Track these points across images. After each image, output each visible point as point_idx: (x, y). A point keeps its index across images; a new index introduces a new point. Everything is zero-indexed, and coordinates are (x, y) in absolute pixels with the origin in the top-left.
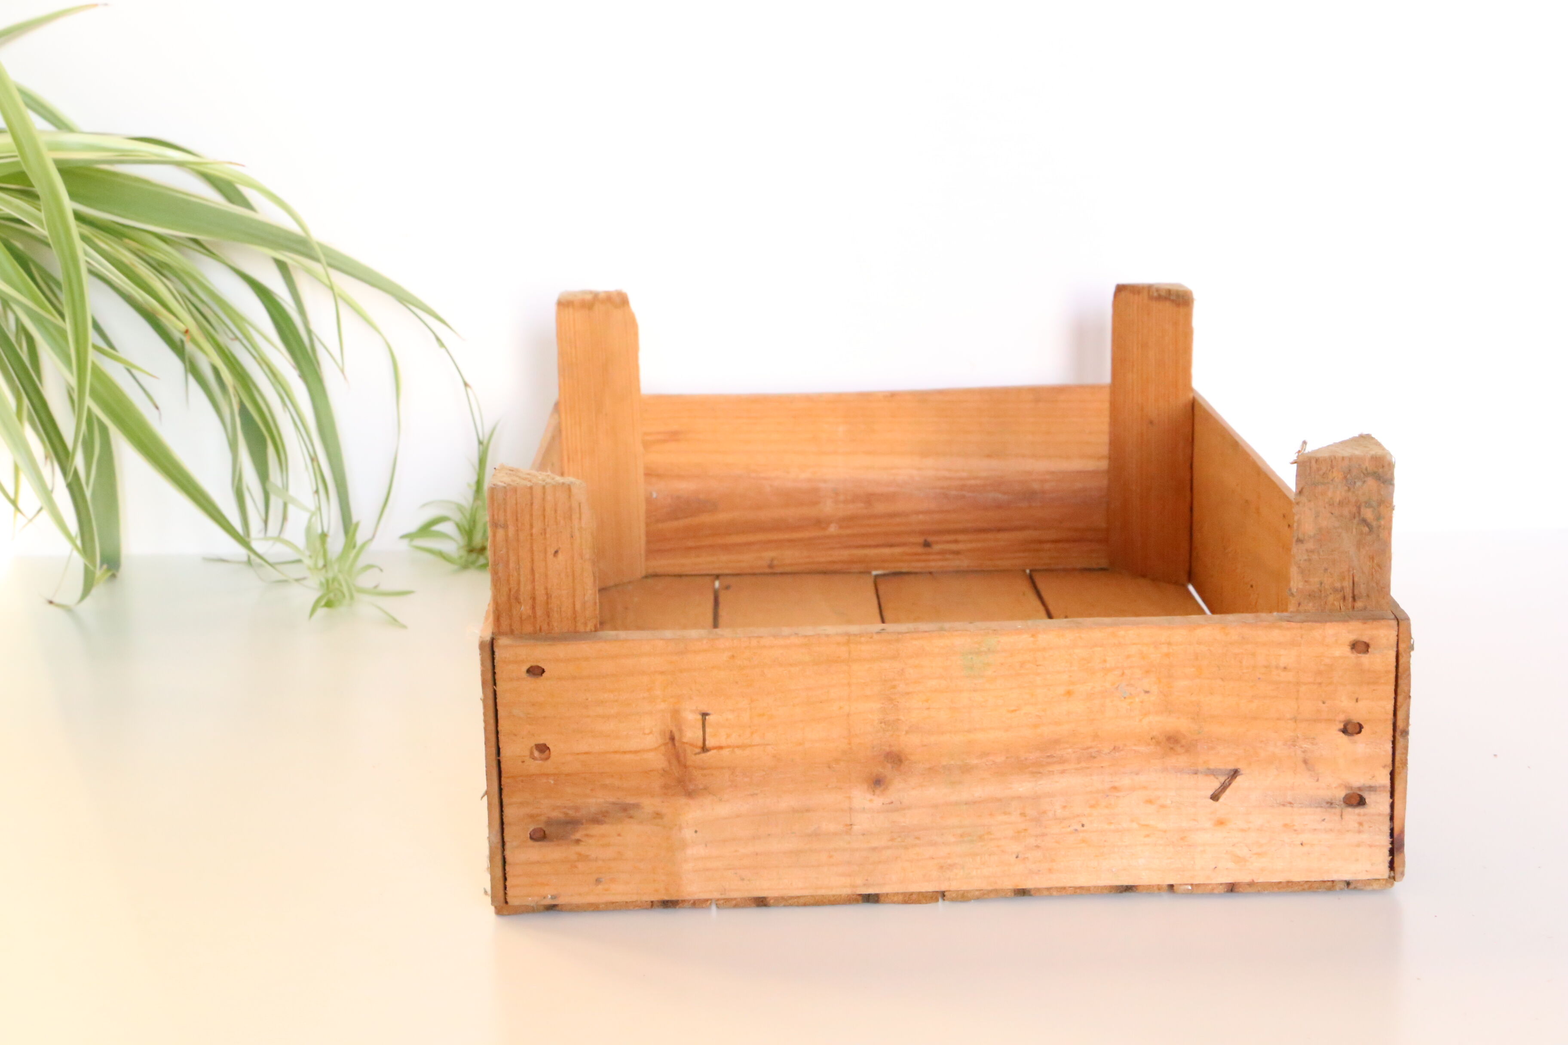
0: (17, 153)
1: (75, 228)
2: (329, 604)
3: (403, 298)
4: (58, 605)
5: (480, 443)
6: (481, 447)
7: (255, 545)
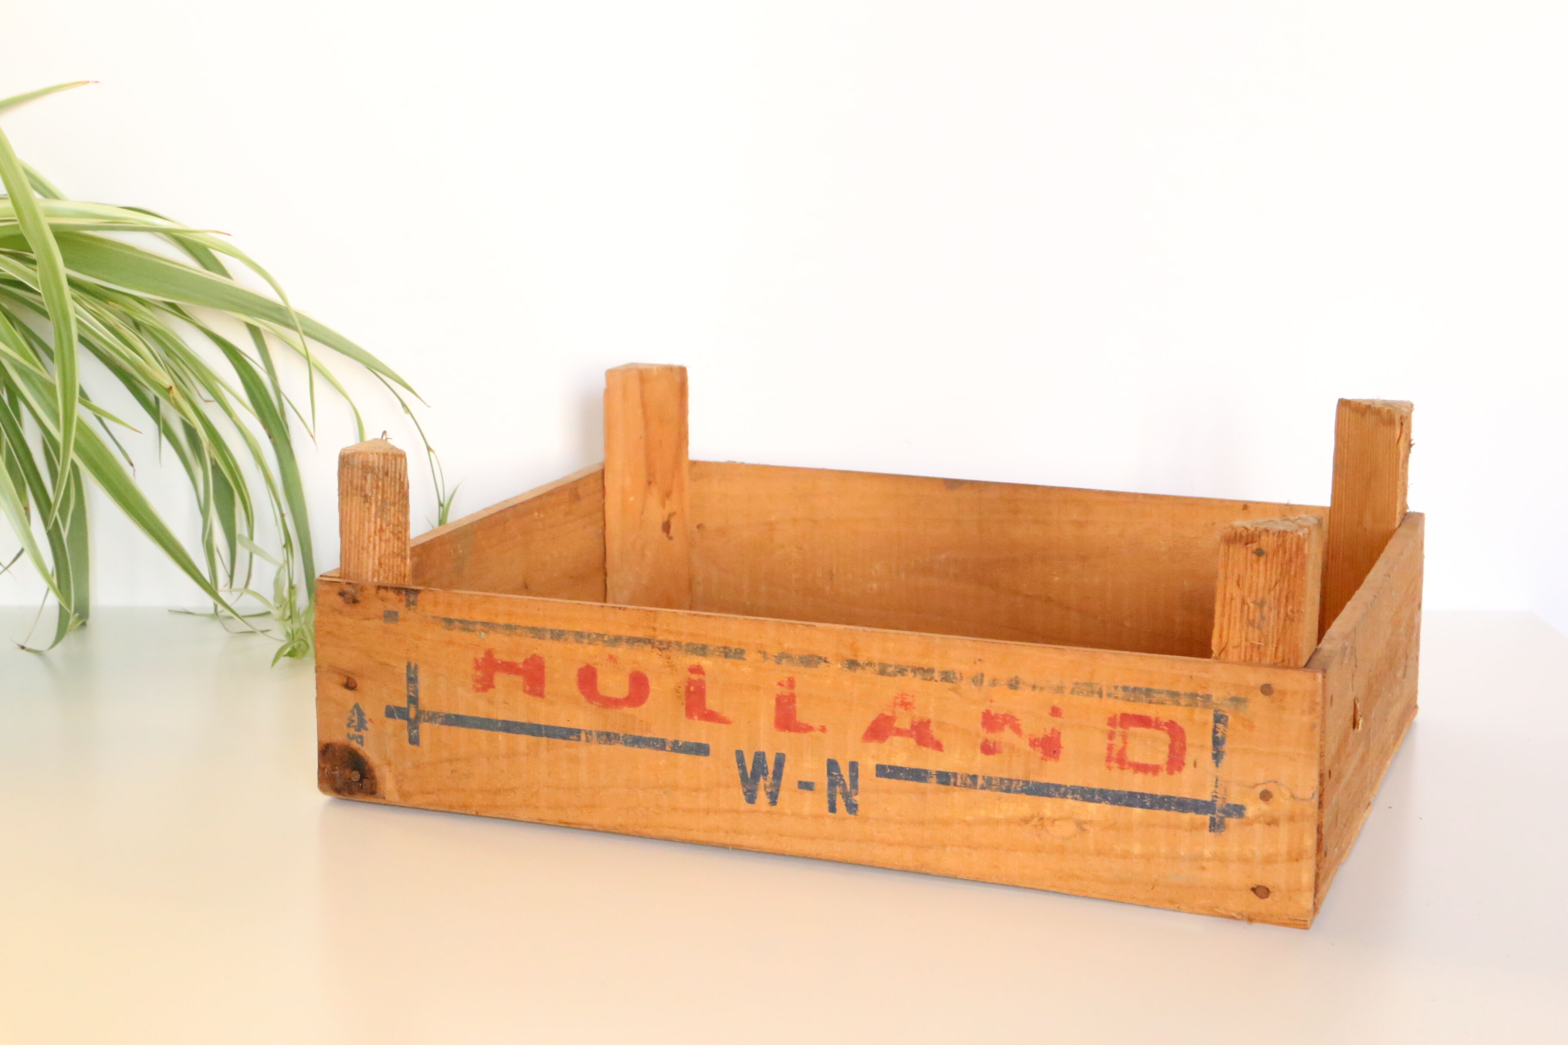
0: (16, 218)
1: (67, 290)
2: (291, 654)
3: (373, 366)
4: (29, 650)
5: (441, 505)
6: (441, 508)
7: (222, 595)
